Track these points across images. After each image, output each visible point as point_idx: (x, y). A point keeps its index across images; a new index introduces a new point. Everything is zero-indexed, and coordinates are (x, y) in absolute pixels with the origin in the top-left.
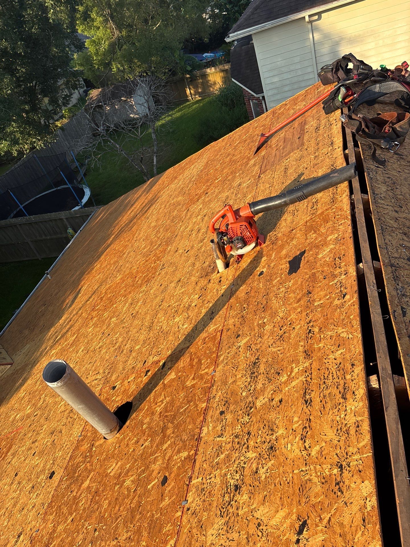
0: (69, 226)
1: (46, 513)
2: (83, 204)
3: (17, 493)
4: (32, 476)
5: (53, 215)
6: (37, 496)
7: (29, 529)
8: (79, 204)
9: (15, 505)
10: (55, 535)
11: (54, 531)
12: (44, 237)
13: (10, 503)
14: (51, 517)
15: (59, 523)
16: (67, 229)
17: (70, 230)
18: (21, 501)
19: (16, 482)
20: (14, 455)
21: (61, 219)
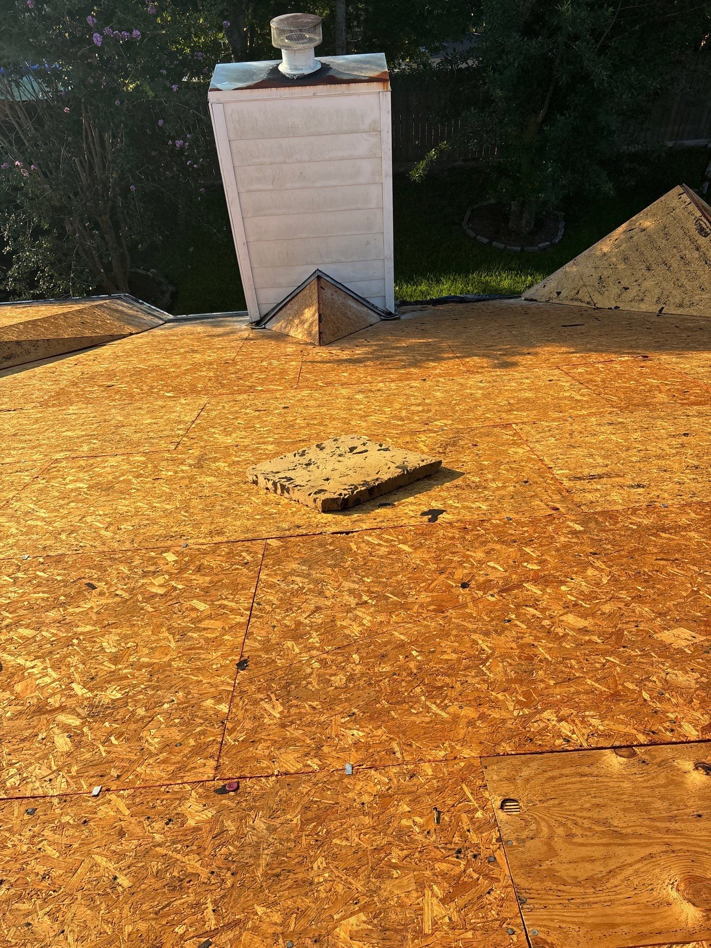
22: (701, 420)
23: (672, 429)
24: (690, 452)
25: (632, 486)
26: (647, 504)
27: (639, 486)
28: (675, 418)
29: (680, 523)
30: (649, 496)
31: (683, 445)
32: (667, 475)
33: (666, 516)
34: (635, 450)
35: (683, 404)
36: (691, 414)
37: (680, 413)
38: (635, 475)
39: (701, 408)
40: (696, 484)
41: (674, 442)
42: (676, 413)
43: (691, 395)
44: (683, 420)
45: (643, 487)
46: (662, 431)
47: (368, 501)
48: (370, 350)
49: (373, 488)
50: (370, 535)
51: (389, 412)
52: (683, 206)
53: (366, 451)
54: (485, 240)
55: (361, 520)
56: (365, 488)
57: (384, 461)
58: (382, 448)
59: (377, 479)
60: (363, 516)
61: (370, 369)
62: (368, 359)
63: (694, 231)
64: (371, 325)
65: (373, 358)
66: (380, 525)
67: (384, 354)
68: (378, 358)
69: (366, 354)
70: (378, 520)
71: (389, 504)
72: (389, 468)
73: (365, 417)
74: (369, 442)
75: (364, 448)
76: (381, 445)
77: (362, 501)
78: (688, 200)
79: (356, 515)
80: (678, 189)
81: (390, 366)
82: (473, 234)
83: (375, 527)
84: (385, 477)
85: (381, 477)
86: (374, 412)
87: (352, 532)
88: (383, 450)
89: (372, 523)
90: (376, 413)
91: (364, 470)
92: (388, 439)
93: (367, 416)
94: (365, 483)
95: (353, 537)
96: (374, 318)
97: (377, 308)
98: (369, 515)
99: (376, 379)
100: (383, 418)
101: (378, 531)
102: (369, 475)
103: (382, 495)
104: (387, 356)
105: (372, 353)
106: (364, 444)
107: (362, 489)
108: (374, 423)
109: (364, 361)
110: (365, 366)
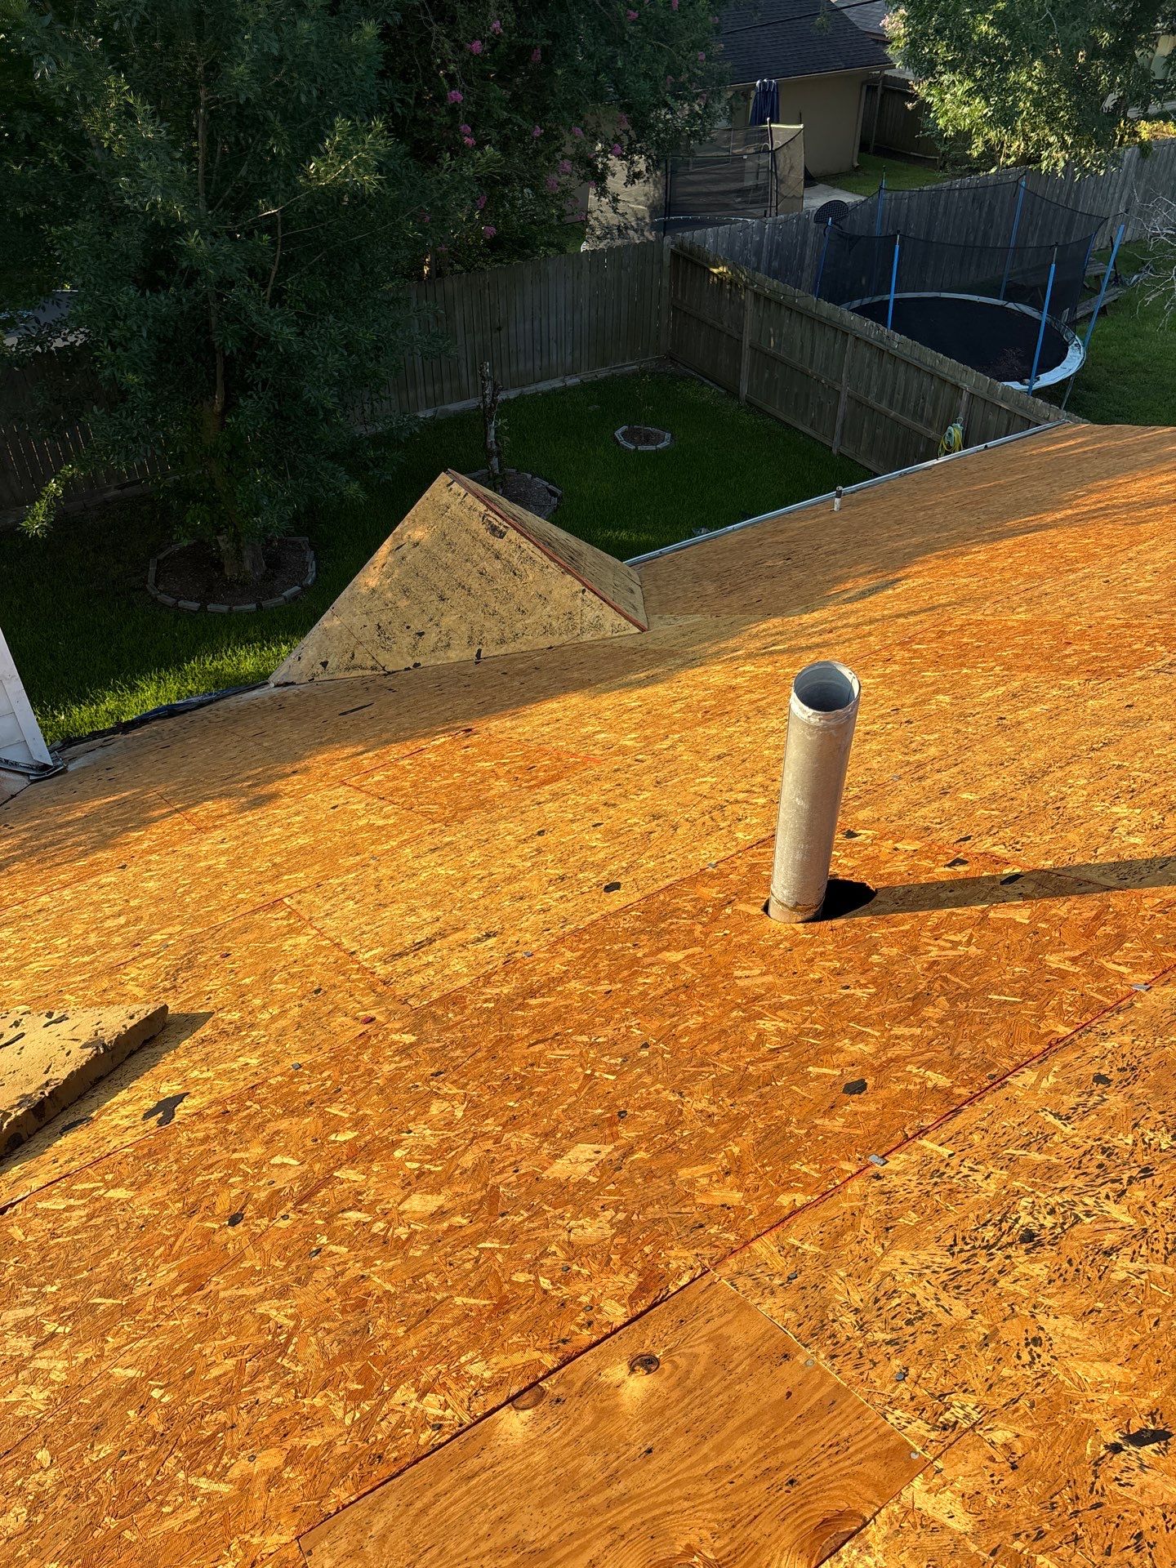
0: (961, 418)
1: (561, 940)
2: (1036, 386)
3: (524, 863)
4: (571, 860)
5: (948, 366)
6: (561, 898)
7: (515, 939)
8: (1027, 381)
9: (510, 880)
10: (559, 989)
11: (560, 980)
12: (884, 406)
13: (501, 870)
14: (569, 955)
15: (577, 977)
16: (950, 421)
17: (956, 431)
18: (524, 883)
19: (534, 845)
20: (555, 796)
21: (957, 388)
22: (557, 804)
23: (521, 830)
24: (550, 857)
25: (479, 940)
26: (503, 960)
27: (488, 936)
28: (523, 813)
29: (553, 974)
30: (506, 946)
31: (539, 851)
32: (524, 905)
33: (533, 970)
34: (475, 880)
35: (530, 788)
36: (543, 799)
37: (528, 802)
38: (480, 920)
39: (554, 787)
40: (566, 905)
41: (527, 850)
42: (523, 804)
43: (537, 771)
44: (533, 814)
45: (494, 936)
46: (508, 838)
47: (38, 1130)
48: (16, 841)
49: (41, 1103)
50: (50, 1196)
51: (66, 945)
52: (459, 500)
53: (23, 1035)
54: (194, 606)
55: (29, 1175)
56: (23, 1110)
57: (57, 1043)
58: (53, 1019)
59: (47, 1084)
60: (31, 1164)
61: (19, 877)
62: (15, 859)
63: (485, 534)
64: (13, 796)
65: (23, 855)
66: (65, 1170)
67: (43, 841)
68: (31, 854)
69: (9, 851)
70: (61, 1161)
71: (81, 1121)
72: (68, 1054)
73: (17, 969)
74: (24, 1017)
75: (17, 1031)
76: (50, 1015)
77: (25, 1136)
78: (463, 491)
79: (15, 1169)
80: (443, 478)
81: (57, 860)
82: (170, 601)
83: (57, 1177)
84: (61, 1074)
85: (54, 1077)
86: (36, 953)
87: (12, 1205)
88: (55, 1022)
89: (49, 1171)
90: (40, 955)
91: (18, 1075)
92: (67, 997)
93: (23, 966)
94: (26, 1098)
95: (15, 1214)
96: (15, 784)
97: (16, 764)
98: (42, 1157)
99: (33, 892)
100: (54, 959)
101: (63, 1184)
102: (29, 1082)
103: (64, 1109)
104: (52, 844)
105: (20, 847)
106: (16, 1024)
107: (19, 1113)
108: (37, 976)
109: (7, 865)
110: (10, 874)
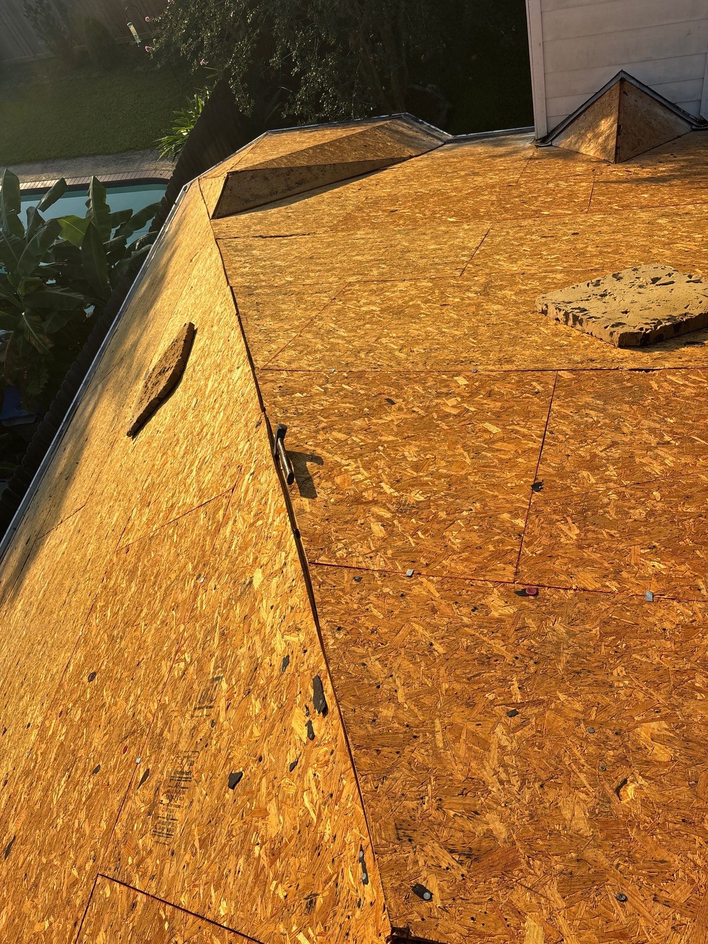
47: (672, 338)
48: (677, 166)
49: (681, 323)
50: (674, 375)
51: (700, 239)
53: (673, 282)
55: (664, 359)
56: (670, 323)
57: (694, 295)
58: (692, 279)
59: (685, 314)
60: (666, 354)
61: (676, 189)
62: (675, 177)
64: (679, 137)
65: (681, 176)
66: (685, 365)
67: (694, 170)
68: (686, 176)
69: (672, 171)
70: (683, 359)
71: (697, 343)
72: (701, 302)
73: (669, 244)
74: (675, 273)
75: (668, 280)
76: (690, 277)
77: (665, 338)
79: (657, 353)
81: (702, 185)
83: (680, 367)
84: (696, 312)
85: (690, 312)
86: (681, 238)
87: (653, 370)
88: (693, 281)
89: (676, 362)
90: (683, 240)
91: (669, 304)
92: (697, 270)
93: (672, 243)
94: (671, 318)
95: (654, 375)
96: (683, 127)
97: (688, 115)
98: (672, 353)
99: (684, 201)
100: (692, 246)
101: (683, 372)
102: (675, 309)
103: (689, 332)
104: (699, 174)
105: (679, 170)
106: (670, 275)
107: (667, 324)
108: (680, 252)
109: (670, 180)
110: (671, 186)
